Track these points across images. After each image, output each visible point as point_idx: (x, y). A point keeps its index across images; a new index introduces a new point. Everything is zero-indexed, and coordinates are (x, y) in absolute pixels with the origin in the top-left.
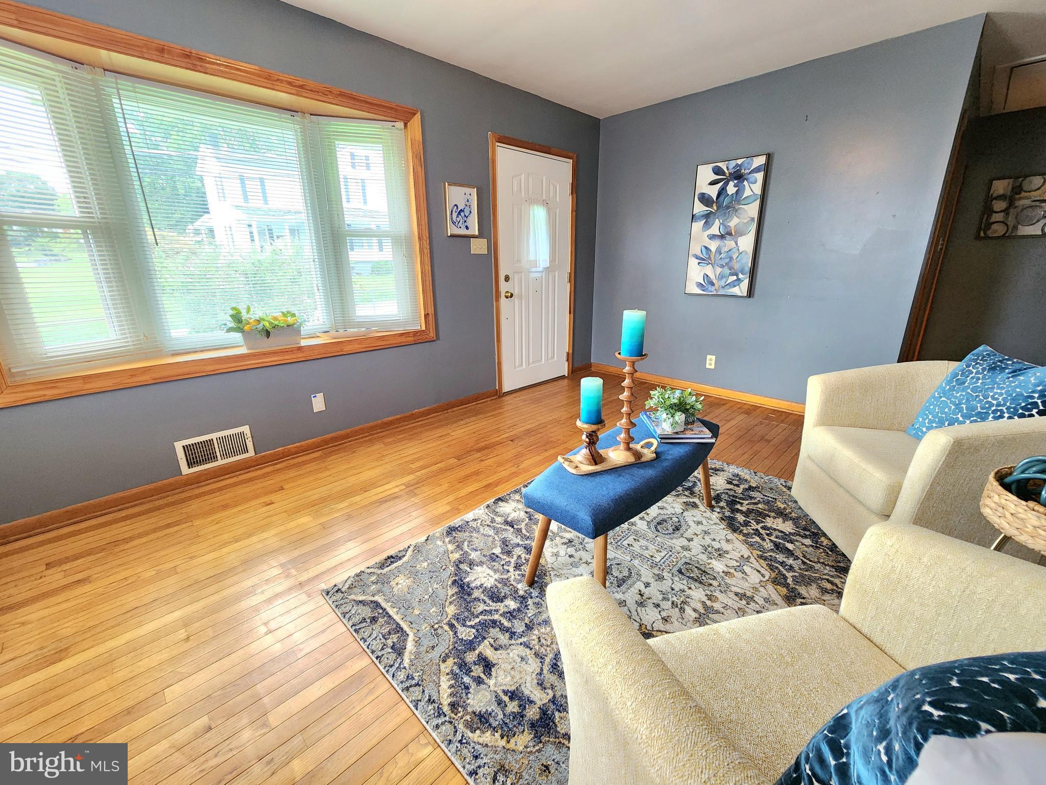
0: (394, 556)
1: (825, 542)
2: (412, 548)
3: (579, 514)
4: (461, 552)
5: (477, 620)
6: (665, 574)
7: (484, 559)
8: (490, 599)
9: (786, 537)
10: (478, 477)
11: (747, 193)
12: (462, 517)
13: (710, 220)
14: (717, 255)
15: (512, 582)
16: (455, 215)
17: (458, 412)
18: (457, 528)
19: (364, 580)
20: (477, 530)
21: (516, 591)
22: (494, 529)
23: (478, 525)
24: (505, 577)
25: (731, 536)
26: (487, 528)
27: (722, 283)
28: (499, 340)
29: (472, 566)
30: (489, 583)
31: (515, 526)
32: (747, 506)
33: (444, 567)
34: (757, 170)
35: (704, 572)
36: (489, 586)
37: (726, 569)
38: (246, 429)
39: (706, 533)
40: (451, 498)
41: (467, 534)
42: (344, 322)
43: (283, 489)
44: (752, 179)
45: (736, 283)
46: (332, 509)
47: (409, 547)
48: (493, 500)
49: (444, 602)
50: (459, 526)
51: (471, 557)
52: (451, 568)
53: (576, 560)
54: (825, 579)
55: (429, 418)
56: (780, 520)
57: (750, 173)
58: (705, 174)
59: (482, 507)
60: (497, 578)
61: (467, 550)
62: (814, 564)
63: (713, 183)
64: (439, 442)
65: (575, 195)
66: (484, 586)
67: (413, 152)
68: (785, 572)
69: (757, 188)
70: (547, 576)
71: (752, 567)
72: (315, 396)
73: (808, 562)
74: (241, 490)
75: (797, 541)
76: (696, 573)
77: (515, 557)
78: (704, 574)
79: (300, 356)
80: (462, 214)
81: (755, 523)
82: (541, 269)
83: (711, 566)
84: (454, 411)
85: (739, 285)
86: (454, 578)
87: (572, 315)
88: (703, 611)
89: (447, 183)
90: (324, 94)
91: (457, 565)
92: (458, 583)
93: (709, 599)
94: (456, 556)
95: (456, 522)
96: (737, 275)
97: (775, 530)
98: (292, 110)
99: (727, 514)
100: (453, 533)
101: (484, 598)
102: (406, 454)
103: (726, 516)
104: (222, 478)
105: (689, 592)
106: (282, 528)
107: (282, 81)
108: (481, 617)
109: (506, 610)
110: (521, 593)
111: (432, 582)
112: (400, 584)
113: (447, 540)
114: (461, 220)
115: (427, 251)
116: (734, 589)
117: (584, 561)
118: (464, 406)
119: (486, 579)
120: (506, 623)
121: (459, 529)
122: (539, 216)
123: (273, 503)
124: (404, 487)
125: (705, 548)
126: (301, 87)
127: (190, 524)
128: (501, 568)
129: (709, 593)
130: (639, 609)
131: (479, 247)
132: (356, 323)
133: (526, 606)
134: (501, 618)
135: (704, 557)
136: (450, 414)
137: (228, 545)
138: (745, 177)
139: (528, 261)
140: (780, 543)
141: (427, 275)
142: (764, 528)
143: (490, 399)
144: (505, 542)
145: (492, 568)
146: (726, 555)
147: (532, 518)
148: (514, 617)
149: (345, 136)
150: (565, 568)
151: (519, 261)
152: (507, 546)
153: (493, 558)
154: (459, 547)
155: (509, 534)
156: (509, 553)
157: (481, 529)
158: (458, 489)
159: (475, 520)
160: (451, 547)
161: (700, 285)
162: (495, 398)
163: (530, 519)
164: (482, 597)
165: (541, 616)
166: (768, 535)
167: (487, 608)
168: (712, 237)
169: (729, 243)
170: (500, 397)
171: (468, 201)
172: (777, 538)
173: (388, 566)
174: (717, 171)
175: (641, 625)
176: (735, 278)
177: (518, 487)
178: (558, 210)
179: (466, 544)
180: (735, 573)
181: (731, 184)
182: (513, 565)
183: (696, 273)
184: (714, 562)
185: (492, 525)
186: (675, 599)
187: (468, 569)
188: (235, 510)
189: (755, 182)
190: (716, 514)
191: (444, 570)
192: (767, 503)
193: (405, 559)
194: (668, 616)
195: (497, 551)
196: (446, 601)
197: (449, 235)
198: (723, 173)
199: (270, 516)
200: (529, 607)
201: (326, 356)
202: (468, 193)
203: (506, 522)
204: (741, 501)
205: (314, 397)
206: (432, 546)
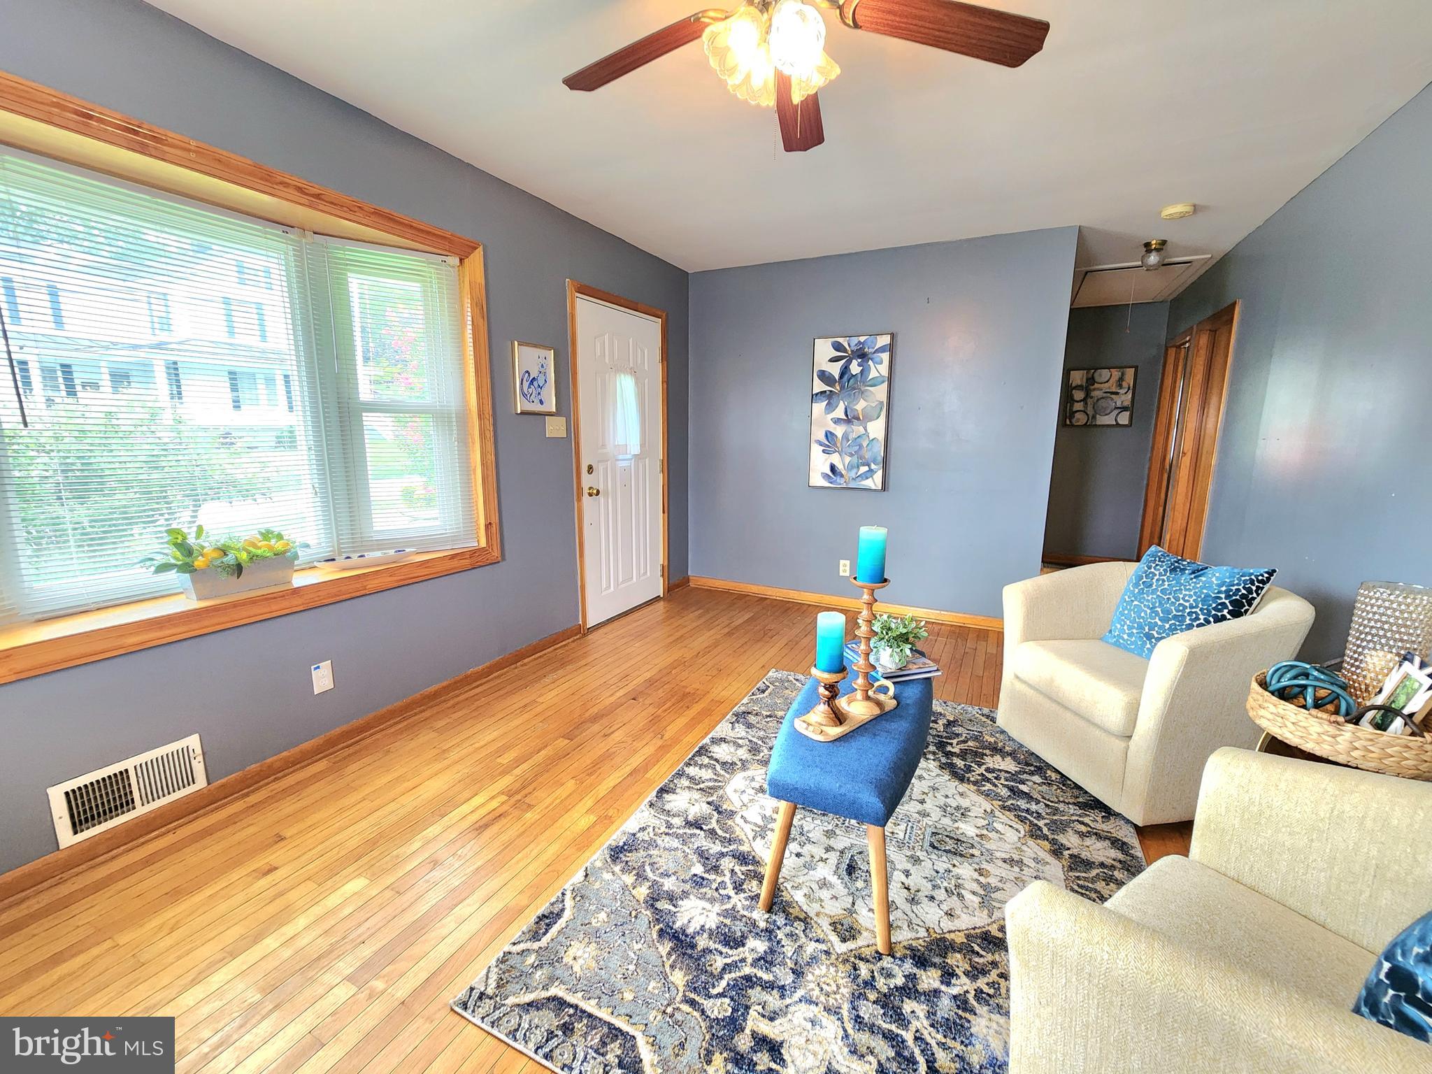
0: (546, 913)
1: (1054, 776)
2: (568, 894)
3: (860, 795)
4: (648, 884)
5: (723, 983)
6: (919, 853)
7: (687, 887)
8: (725, 945)
9: (1013, 777)
10: (613, 762)
11: (873, 374)
12: (621, 829)
13: (834, 401)
14: (845, 442)
15: (742, 912)
16: (526, 384)
17: (531, 664)
18: (622, 847)
19: (518, 966)
20: (652, 844)
21: (754, 924)
22: (677, 838)
23: (652, 835)
24: (729, 906)
25: (963, 788)
26: (667, 838)
27: (853, 474)
28: (582, 555)
29: (674, 902)
30: (712, 922)
31: (704, 827)
32: (958, 746)
33: (634, 913)
34: (882, 350)
35: (958, 840)
36: (714, 927)
37: (978, 832)
38: (193, 742)
39: (934, 789)
40: (588, 802)
41: (642, 853)
42: (353, 543)
43: (282, 839)
44: (877, 360)
45: (869, 475)
46: (397, 856)
47: (563, 894)
48: (654, 793)
49: (661, 969)
50: (625, 844)
51: (666, 888)
52: (645, 913)
53: (808, 859)
54: (1075, 821)
55: (492, 680)
56: (998, 758)
57: (874, 353)
58: (824, 350)
59: (642, 807)
60: (719, 912)
61: (655, 878)
62: (1056, 805)
63: (832, 360)
64: (526, 716)
65: (665, 363)
66: (707, 927)
67: (472, 298)
68: (1036, 821)
69: (884, 369)
70: (783, 891)
71: (1003, 823)
72: (318, 667)
73: (1051, 804)
74: (194, 858)
75: (1027, 780)
76: (950, 845)
77: (728, 875)
78: (959, 843)
79: (297, 602)
80: (535, 383)
81: (976, 766)
82: (629, 457)
83: (961, 831)
84: (525, 665)
85: (872, 477)
86: (657, 927)
87: (666, 514)
88: (983, 893)
89: (516, 343)
90: (351, 210)
91: (652, 905)
92: (668, 933)
93: (981, 875)
94: (642, 892)
95: (616, 837)
96: (869, 465)
97: (1000, 771)
98: (285, 225)
99: (944, 760)
100: (621, 855)
101: (717, 946)
102: (482, 743)
103: (944, 764)
104: (142, 840)
105: (956, 871)
106: (317, 910)
107: (286, 185)
108: (727, 977)
109: (755, 956)
110: (762, 925)
111: (628, 941)
112: (580, 957)
113: (617, 869)
114: (534, 392)
115: (489, 434)
116: (998, 854)
117: (817, 858)
118: (539, 654)
119: (704, 916)
120: (766, 977)
121: (626, 847)
122: (626, 387)
123: (276, 868)
124: (504, 798)
125: (944, 808)
126: (318, 196)
127: (108, 944)
128: (716, 895)
129: (977, 867)
130: (914, 908)
131: (555, 428)
132: (376, 543)
133: (779, 942)
134: (755, 971)
135: (947, 821)
136: (521, 668)
137: (218, 966)
138: (870, 356)
139: (615, 446)
140: (1012, 786)
141: (490, 468)
142: (988, 770)
143: (572, 639)
144: (702, 855)
145: (703, 897)
146: (969, 813)
147: (720, 810)
148: (771, 963)
149: (363, 267)
150: (800, 873)
151: (604, 446)
152: (707, 859)
153: (699, 882)
154: (641, 876)
155: (702, 841)
156: (716, 869)
157: (659, 842)
158: (592, 787)
159: (643, 829)
160: (629, 879)
161: (825, 476)
162: (578, 637)
163: (719, 813)
164: (712, 945)
165: (805, 951)
166: (996, 778)
167: (729, 961)
168: (837, 421)
169: (858, 429)
170: (585, 635)
171: (542, 366)
172: (1007, 781)
173: (545, 934)
174: (838, 347)
175: (928, 930)
176: (866, 468)
177: (679, 767)
178: (646, 381)
179: (648, 868)
180: (990, 834)
181: (855, 363)
182: (730, 886)
183: (819, 463)
184: (960, 824)
185: (671, 832)
186: (945, 884)
187: (671, 907)
188: (198, 898)
189: (881, 363)
190: (932, 762)
191: (636, 917)
192: (976, 739)
193: (567, 915)
194: (951, 909)
195: (698, 869)
196: (663, 966)
197: (519, 412)
198: (845, 351)
199: (281, 894)
200: (783, 943)
201: (338, 598)
202: (542, 356)
203: (689, 824)
204: (949, 741)
205: (315, 669)
206: (598, 883)
